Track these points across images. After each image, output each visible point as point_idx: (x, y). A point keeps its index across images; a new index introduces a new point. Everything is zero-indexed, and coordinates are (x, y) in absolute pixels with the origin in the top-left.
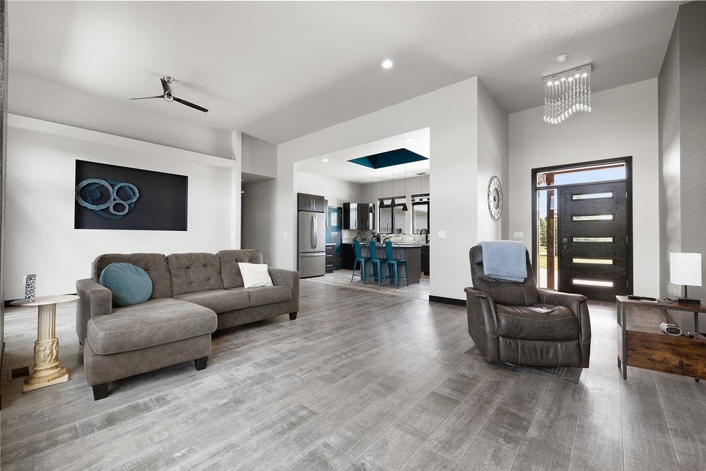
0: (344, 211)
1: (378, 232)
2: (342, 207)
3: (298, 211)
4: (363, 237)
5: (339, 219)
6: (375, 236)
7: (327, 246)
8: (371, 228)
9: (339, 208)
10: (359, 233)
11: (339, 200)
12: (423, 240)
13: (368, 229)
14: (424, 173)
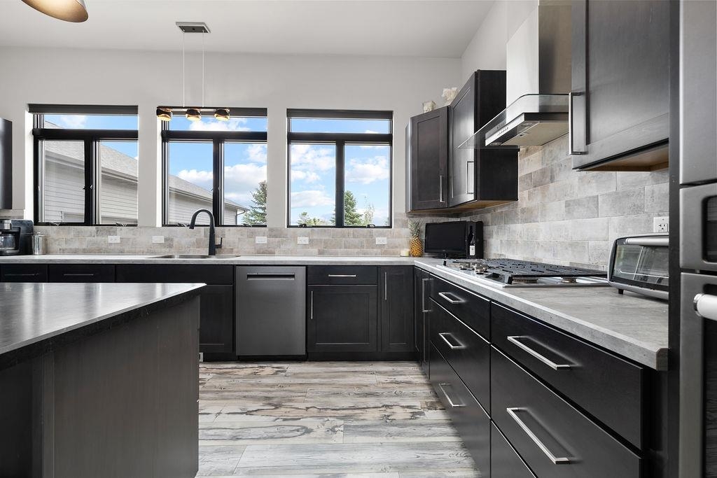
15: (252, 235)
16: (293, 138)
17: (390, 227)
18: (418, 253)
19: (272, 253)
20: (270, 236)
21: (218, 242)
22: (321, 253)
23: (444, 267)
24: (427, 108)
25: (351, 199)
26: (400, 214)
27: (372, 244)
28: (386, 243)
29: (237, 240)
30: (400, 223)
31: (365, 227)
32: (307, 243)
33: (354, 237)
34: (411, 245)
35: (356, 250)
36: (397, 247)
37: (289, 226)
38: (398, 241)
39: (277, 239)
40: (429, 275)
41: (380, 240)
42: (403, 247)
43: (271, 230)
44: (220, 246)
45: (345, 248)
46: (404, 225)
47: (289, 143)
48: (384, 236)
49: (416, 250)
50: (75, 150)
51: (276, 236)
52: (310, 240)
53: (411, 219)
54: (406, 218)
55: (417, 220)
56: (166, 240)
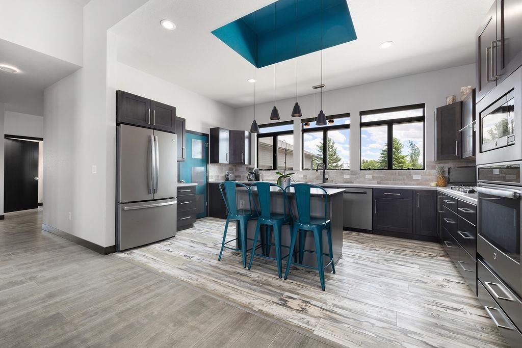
0: (211, 140)
1: (256, 167)
2: (209, 133)
3: (118, 124)
4: (236, 173)
5: (205, 150)
6: (252, 173)
7: (179, 188)
8: (247, 163)
9: (204, 135)
10: (231, 169)
11: (204, 124)
12: (318, 178)
13: (244, 164)
14: (322, 86)
15: (342, 174)
16: (363, 125)
17: (424, 169)
18: (443, 184)
19: (353, 183)
20: (351, 174)
21: (326, 177)
22: (379, 183)
23: (451, 190)
24: (449, 101)
25: (397, 144)
26: (431, 162)
27: (411, 179)
28: (420, 178)
29: (335, 176)
30: (430, 167)
31: (406, 169)
32: (371, 178)
33: (399, 175)
34: (438, 180)
35: (400, 182)
36: (427, 181)
37: (361, 170)
38: (429, 177)
39: (355, 176)
40: (443, 194)
41: (415, 177)
42: (432, 181)
43: (352, 171)
44: (327, 179)
45: (394, 181)
46: (434, 168)
47: (360, 128)
48: (419, 175)
49: (441, 183)
50: (269, 141)
51: (354, 175)
52: (372, 177)
53: (439, 165)
54: (434, 164)
55: (442, 165)
56: (304, 176)
